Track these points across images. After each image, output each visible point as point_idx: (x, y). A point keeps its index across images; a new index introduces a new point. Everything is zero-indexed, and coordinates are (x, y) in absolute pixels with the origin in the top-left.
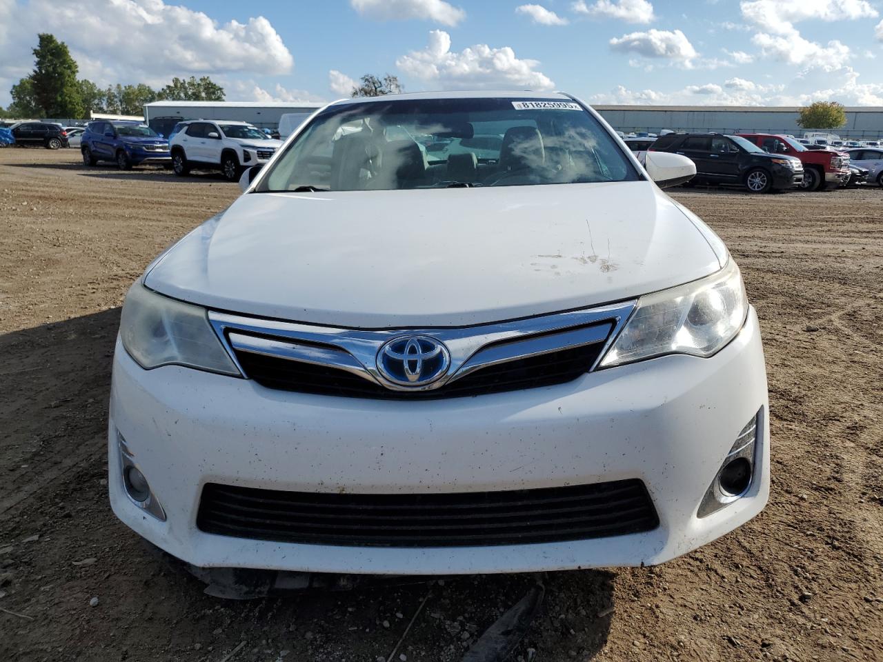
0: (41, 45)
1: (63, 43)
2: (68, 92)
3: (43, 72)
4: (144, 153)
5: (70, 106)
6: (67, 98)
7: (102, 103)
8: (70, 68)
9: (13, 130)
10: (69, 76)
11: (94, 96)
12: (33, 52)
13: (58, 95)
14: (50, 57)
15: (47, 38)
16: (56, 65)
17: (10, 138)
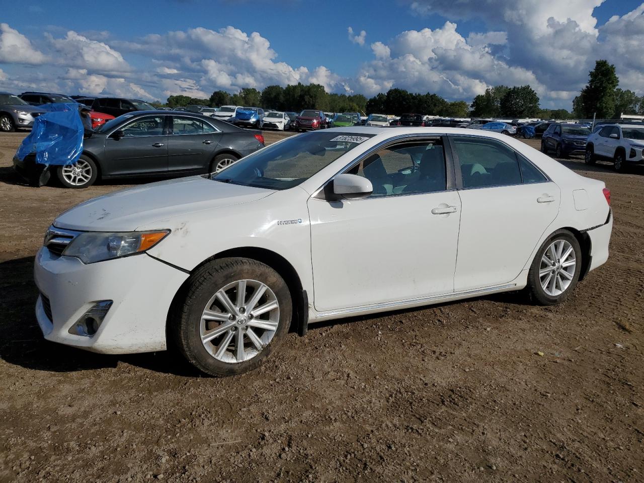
0: (596, 69)
1: (612, 66)
2: (605, 100)
3: (593, 87)
4: (574, 147)
5: (605, 110)
6: (604, 104)
7: (635, 107)
8: (613, 82)
9: (536, 128)
10: (610, 89)
11: (631, 102)
12: (589, 74)
13: (598, 103)
14: (600, 76)
15: (602, 63)
16: (603, 81)
17: (533, 133)
